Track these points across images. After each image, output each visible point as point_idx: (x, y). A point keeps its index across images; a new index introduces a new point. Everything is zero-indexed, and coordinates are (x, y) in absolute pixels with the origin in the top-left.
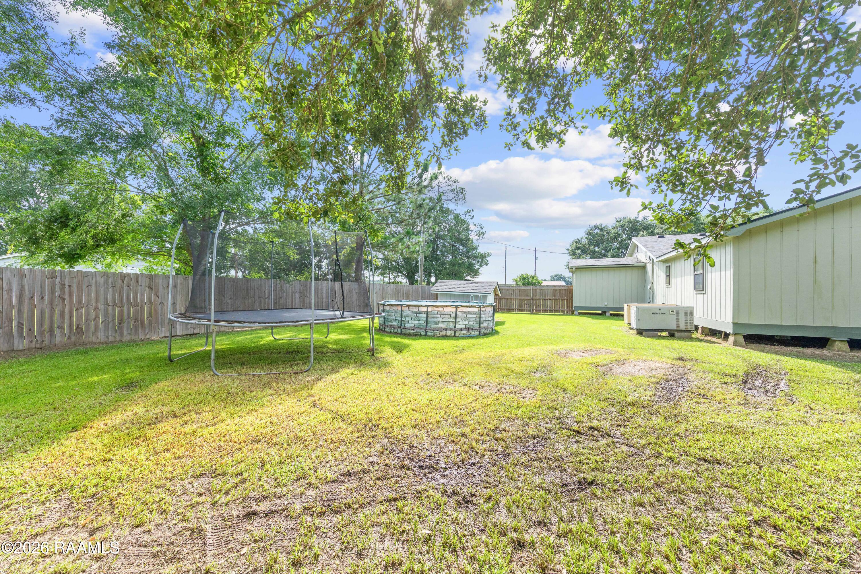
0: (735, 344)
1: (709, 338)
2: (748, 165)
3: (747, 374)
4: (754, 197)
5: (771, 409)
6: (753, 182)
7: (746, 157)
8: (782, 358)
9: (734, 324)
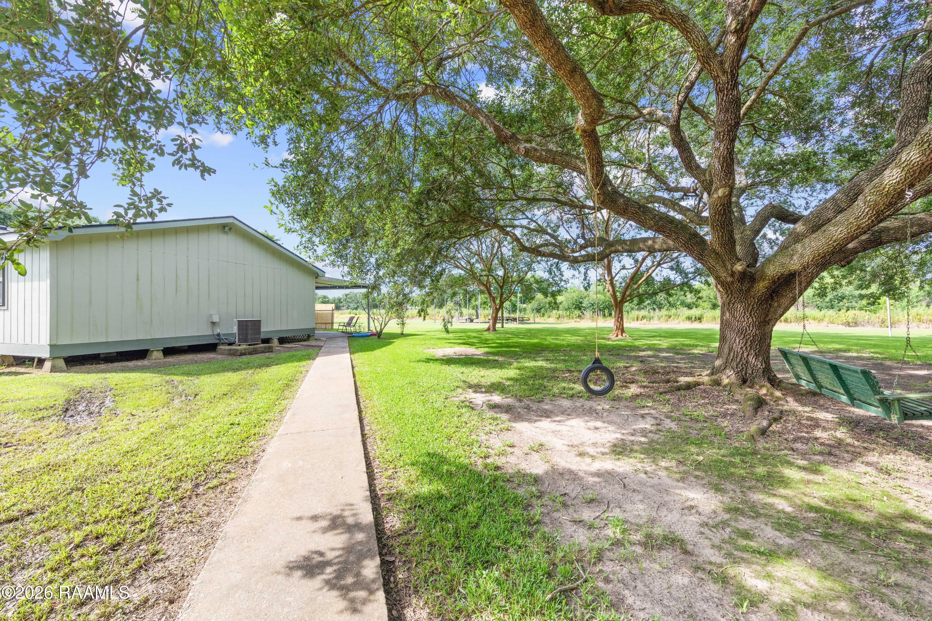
0: (54, 370)
1: (13, 369)
2: (69, 172)
3: (68, 401)
4: (75, 207)
5: (96, 429)
6: (75, 190)
7: (67, 162)
8: (108, 375)
9: (52, 347)
